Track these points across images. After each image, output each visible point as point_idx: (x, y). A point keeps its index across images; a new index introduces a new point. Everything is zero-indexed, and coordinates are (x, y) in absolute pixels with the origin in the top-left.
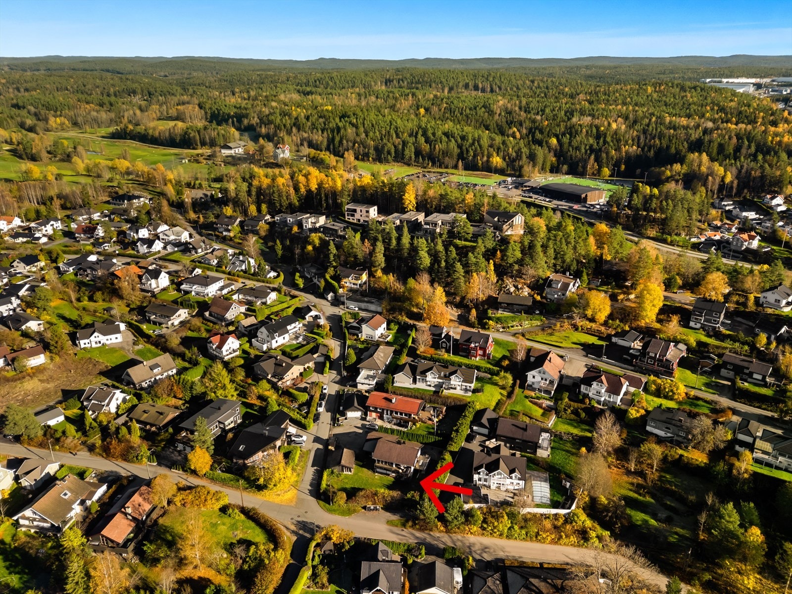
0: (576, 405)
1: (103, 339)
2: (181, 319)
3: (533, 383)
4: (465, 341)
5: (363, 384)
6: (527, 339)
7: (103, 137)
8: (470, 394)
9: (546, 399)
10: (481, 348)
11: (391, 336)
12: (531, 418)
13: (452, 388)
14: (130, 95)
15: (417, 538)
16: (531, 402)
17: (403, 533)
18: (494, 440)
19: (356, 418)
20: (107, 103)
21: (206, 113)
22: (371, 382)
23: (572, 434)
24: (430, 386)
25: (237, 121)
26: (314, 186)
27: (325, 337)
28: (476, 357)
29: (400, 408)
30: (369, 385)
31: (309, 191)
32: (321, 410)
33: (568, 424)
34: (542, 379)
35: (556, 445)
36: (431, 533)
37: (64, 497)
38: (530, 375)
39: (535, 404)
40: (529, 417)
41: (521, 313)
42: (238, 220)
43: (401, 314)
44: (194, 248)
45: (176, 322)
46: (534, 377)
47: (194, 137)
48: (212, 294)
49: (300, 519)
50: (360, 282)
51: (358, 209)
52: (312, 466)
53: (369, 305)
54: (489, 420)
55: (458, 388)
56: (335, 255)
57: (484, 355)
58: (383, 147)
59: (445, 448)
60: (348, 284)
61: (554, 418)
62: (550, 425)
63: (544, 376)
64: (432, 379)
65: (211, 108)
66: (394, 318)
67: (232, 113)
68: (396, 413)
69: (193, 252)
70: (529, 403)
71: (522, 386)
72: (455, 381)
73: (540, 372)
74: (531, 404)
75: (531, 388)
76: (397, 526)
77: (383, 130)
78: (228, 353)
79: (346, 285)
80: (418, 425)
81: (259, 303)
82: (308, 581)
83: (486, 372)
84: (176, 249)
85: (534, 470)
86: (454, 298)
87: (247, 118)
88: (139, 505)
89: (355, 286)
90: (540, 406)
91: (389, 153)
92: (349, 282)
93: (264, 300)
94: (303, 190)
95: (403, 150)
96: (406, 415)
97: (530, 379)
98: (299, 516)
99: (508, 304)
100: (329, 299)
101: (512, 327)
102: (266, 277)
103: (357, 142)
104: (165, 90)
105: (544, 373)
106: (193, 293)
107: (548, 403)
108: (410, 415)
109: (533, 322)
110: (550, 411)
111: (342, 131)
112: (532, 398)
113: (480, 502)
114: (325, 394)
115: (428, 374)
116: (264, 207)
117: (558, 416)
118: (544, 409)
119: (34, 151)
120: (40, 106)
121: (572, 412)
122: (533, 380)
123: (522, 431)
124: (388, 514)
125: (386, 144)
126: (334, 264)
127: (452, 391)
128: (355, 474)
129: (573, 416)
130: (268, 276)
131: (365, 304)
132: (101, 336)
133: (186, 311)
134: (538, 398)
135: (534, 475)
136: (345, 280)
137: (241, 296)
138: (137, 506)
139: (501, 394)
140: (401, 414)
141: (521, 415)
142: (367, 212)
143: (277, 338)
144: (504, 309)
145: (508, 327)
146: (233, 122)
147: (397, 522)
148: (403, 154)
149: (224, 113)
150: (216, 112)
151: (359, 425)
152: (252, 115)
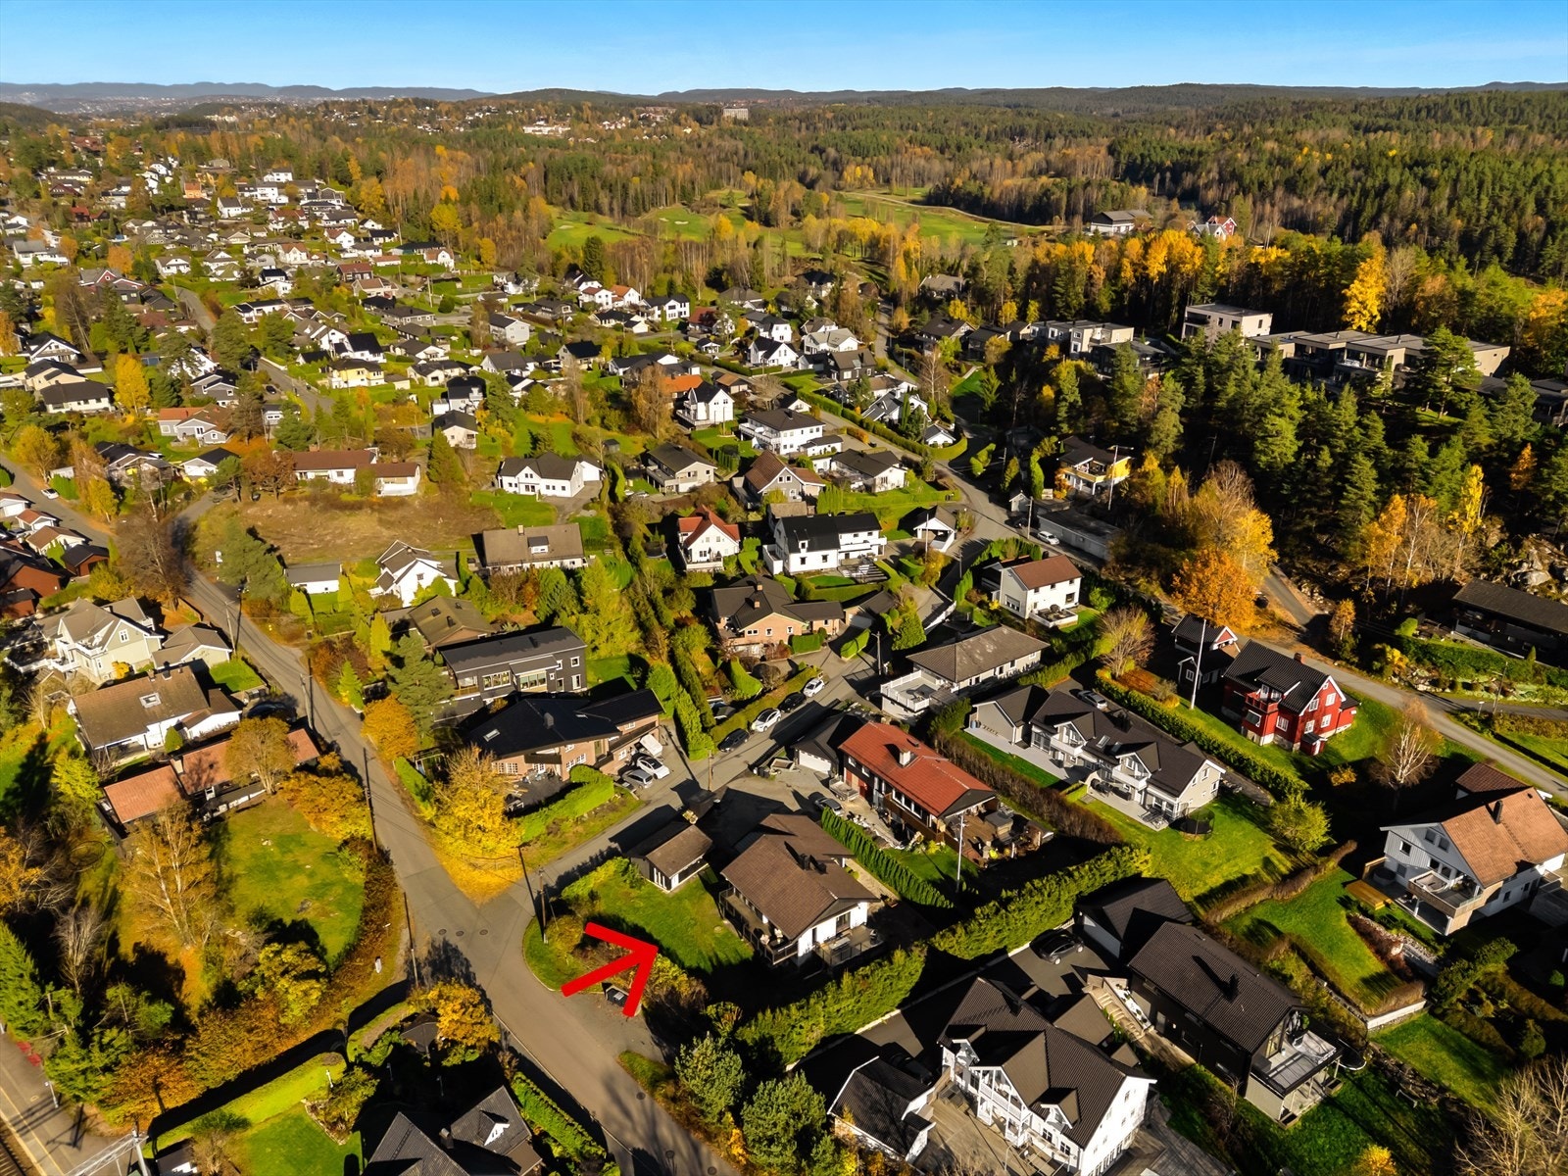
0: (1526, 998)
1: (542, 485)
2: (697, 484)
3: (1402, 869)
4: (1241, 677)
5: (893, 701)
6: (1499, 737)
7: (914, 202)
8: (1163, 825)
9: (1417, 936)
10: (1283, 710)
11: (1075, 618)
12: (1317, 972)
13: (1117, 791)
14: (1013, 139)
15: (653, 1137)
16: (1354, 923)
17: (633, 1105)
18: (1123, 982)
19: (816, 774)
20: (953, 147)
21: (1117, 164)
22: (910, 704)
23: (1443, 1089)
24: (1059, 764)
25: (1172, 179)
26: (1156, 267)
27: (917, 579)
28: (1260, 732)
29: (908, 784)
30: (907, 709)
31: (1143, 279)
32: (757, 726)
33: (1458, 1052)
34: (1434, 865)
35: (1355, 1098)
36: (704, 1149)
37: (144, 703)
38: (1397, 836)
39: (1367, 935)
40: (1312, 966)
41: (1526, 655)
42: (964, 329)
43: (1148, 576)
44: (836, 367)
45: (684, 488)
46: (1407, 848)
47: (1059, 200)
48: (789, 450)
49: (454, 940)
50: (1100, 479)
51: (1215, 316)
52: (611, 840)
53: (1086, 536)
54: (1138, 914)
55: (1138, 798)
56: (1072, 406)
57: (1290, 735)
58: (1485, 234)
59: (926, 936)
60: (1071, 483)
61: (1413, 1007)
62: (1372, 1024)
63: (1444, 858)
64: (1068, 745)
65: (1130, 154)
66: (1129, 581)
67: (1168, 163)
68: (899, 795)
69: (834, 376)
70: (1344, 923)
71: (1352, 865)
72: (1128, 772)
73: (1429, 838)
74: (1351, 930)
75: (1390, 882)
76: (635, 1076)
77: (1505, 194)
78: (704, 559)
79: (1068, 483)
80: (934, 847)
81: (856, 485)
82: (323, 1093)
83: (1263, 784)
84: (811, 366)
85: (1192, 1137)
86: (1334, 568)
87: (1194, 173)
88: (211, 766)
89: (1087, 490)
90: (1381, 949)
91: (1498, 250)
92: (1077, 477)
93: (869, 481)
94: (1128, 273)
95: (1543, 244)
96: (918, 808)
97: (1393, 853)
98: (460, 934)
99: (1489, 616)
100: (1014, 507)
101: (1468, 687)
102: (923, 440)
103: (1418, 221)
104: (1077, 128)
105: (1444, 845)
106: (754, 442)
107: (1420, 952)
108: (926, 814)
109: (1558, 691)
110: (1409, 980)
111: (1391, 194)
112: (1365, 912)
113: (882, 1136)
114: (805, 697)
115: (1062, 726)
116: (1033, 307)
117: (1434, 1009)
118: (1392, 963)
119: (771, 207)
120: (845, 148)
121: (1498, 1021)
122: (1403, 859)
123: (1216, 991)
124: (646, 1034)
125: (1495, 227)
126: (1065, 428)
127: (1111, 800)
128: (678, 897)
129: (1491, 1033)
130: (931, 441)
131: (1079, 534)
132: (536, 479)
133: (711, 469)
134: (1389, 921)
135: (1173, 1153)
136: (1067, 470)
137: (834, 466)
138: (205, 765)
139: (1267, 863)
140: (908, 802)
141: (1283, 948)
142: (1235, 324)
143: (804, 552)
144: (1475, 630)
145: (1453, 686)
146: (1162, 181)
147: (645, 1065)
148: (1539, 256)
149: (1152, 162)
150: (1139, 161)
151: (806, 794)
152: (1209, 165)
